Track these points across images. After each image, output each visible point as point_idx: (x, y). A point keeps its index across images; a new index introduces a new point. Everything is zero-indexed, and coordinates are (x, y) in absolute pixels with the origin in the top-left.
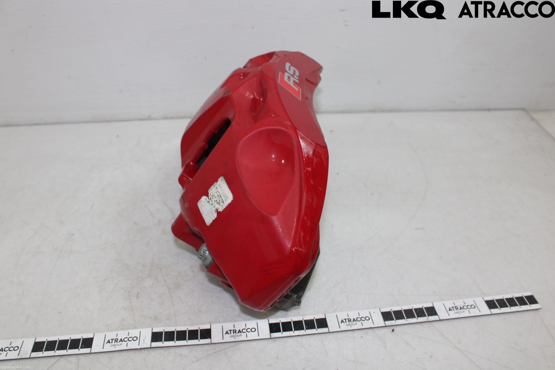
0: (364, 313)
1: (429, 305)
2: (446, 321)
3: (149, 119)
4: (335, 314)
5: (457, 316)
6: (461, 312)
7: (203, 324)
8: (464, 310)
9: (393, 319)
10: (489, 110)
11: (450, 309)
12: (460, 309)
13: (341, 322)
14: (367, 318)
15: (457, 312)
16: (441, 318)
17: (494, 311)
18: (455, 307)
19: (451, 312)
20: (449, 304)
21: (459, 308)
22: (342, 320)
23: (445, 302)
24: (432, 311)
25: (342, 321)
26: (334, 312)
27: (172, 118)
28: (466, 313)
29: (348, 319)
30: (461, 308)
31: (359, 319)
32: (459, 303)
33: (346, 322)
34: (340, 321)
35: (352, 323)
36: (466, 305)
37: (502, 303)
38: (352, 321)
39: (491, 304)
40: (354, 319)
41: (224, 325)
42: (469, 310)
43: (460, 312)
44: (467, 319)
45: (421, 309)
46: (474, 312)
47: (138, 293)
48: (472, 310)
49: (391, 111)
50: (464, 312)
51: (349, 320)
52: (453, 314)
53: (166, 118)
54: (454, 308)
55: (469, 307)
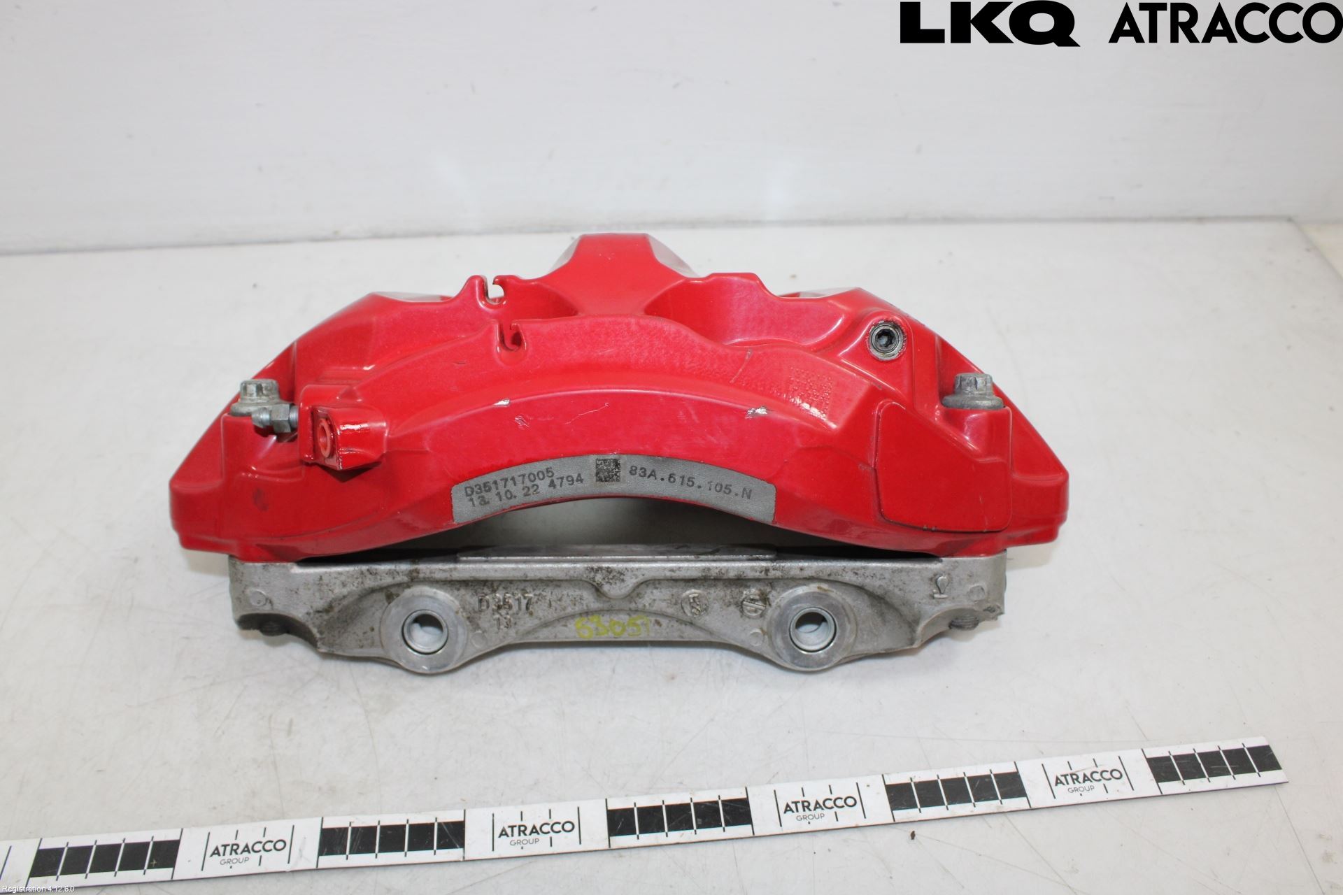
0: (844, 788)
1: (1008, 768)
2: (1045, 813)
3: (335, 237)
4: (770, 788)
5: (1075, 798)
6: (1084, 789)
7: (445, 808)
8: (1094, 783)
9: (914, 806)
10: (1200, 220)
11: (1058, 781)
12: (1084, 781)
13: (786, 811)
14: (850, 802)
15: (1076, 790)
16: (1033, 806)
17: (1169, 787)
18: (1072, 775)
19: (1059, 789)
20: (1058, 767)
21: (1081, 779)
22: (788, 806)
23: (1046, 762)
24: (1012, 785)
25: (788, 808)
26: (769, 782)
27: (392, 236)
28: (1096, 792)
29: (803, 802)
30: (1086, 779)
31: (829, 804)
32: (1082, 765)
33: (797, 811)
34: (782, 807)
35: (813, 813)
36: (1099, 770)
37: (1190, 766)
38: (812, 807)
39: (1162, 769)
40: (817, 803)
41: (496, 810)
42: (1107, 783)
43: (1082, 789)
44: (1098, 808)
45: (987, 780)
46: (1118, 789)
47: (291, 722)
48: (1112, 785)
49: (948, 220)
50: (1092, 788)
51: (806, 805)
52: (1064, 795)
53: (376, 236)
54: (1069, 778)
55: (1107, 775)
